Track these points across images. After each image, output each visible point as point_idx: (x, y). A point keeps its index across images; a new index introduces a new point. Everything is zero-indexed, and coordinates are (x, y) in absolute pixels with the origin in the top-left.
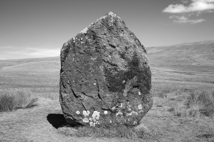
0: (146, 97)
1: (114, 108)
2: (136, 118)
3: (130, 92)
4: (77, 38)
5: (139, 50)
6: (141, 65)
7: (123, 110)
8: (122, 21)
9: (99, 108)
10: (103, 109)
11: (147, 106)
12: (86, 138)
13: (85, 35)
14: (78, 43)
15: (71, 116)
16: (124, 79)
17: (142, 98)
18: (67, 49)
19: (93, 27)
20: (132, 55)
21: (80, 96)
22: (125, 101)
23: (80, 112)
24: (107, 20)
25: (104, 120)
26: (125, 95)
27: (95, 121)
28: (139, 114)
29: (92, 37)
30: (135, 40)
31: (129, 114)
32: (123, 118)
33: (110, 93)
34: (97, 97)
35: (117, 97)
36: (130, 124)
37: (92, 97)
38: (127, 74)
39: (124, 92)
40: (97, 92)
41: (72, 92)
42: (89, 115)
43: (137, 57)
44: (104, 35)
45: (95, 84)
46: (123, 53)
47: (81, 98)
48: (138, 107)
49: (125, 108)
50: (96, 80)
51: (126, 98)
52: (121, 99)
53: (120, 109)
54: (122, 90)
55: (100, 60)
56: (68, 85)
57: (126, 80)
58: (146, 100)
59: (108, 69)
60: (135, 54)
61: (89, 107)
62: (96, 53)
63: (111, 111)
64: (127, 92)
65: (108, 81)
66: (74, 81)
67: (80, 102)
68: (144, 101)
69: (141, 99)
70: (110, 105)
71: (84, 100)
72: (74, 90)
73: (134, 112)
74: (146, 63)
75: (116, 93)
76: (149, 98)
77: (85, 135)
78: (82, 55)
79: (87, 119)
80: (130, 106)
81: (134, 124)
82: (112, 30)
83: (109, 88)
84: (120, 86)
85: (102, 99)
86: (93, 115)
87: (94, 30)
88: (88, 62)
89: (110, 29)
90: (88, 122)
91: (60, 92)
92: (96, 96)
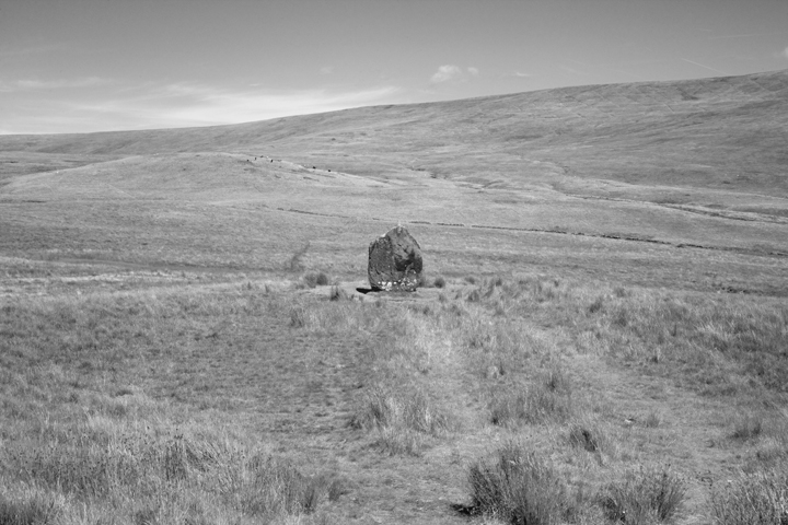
0: (419, 275)
3: (409, 272)
4: (379, 240)
6: (416, 257)
9: (391, 281)
13: (384, 238)
14: (380, 243)
17: (416, 275)
18: (373, 246)
20: (411, 250)
21: (380, 274)
23: (381, 284)
25: (394, 287)
26: (406, 273)
27: (389, 288)
29: (388, 239)
30: (413, 241)
31: (409, 285)
32: (405, 287)
33: (398, 272)
34: (390, 274)
36: (409, 290)
37: (387, 274)
38: (408, 261)
40: (390, 271)
41: (375, 271)
43: (414, 251)
44: (395, 239)
45: (389, 267)
46: (405, 249)
49: (406, 281)
50: (390, 264)
52: (404, 276)
53: (403, 282)
54: (404, 270)
55: (392, 253)
56: (373, 267)
57: (407, 265)
59: (397, 258)
61: (386, 280)
62: (390, 249)
63: (398, 282)
65: (397, 265)
67: (380, 277)
70: (398, 279)
71: (383, 276)
74: (419, 255)
75: (401, 272)
78: (382, 250)
79: (385, 287)
80: (409, 280)
83: (397, 269)
85: (393, 275)
86: (388, 285)
87: (389, 235)
88: (385, 254)
89: (398, 235)
91: (369, 272)
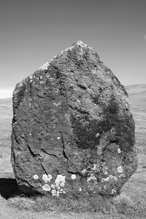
0: (128, 156)
1: (84, 171)
2: (115, 185)
3: (106, 149)
4: (34, 77)
5: (118, 92)
6: (121, 113)
7: (97, 174)
8: (94, 53)
9: (65, 171)
10: (69, 172)
11: (130, 168)
12: (47, 213)
13: (46, 73)
14: (36, 84)
15: (26, 182)
16: (98, 131)
17: (122, 157)
18: (21, 91)
19: (56, 62)
20: (108, 99)
21: (39, 155)
22: (99, 161)
23: (39, 177)
24: (75, 51)
25: (71, 187)
26: (100, 152)
27: (59, 188)
28: (119, 179)
29: (55, 74)
30: (113, 79)
31: (105, 180)
32: (96, 185)
33: (79, 151)
34: (62, 156)
35: (88, 156)
36: (107, 193)
37: (55, 156)
38: (102, 124)
39: (97, 149)
40: (61, 149)
41: (28, 149)
42: (51, 180)
43: (115, 101)
44: (71, 73)
45: (59, 138)
46: (96, 96)
47: (41, 158)
48: (117, 170)
49: (99, 171)
50: (60, 132)
51: (101, 158)
52: (94, 159)
53: (92, 173)
54: (95, 146)
55: (65, 106)
56: (22, 139)
57: (101, 133)
58: (129, 160)
59: (77, 118)
60: (113, 98)
61: (51, 169)
62: (61, 96)
63: (80, 175)
64: (102, 149)
65: (77, 133)
66: (31, 134)
67: (39, 162)
68: (125, 161)
69: (122, 159)
70: (79, 167)
71: (45, 160)
72: (30, 146)
73: (111, 176)
74: (127, 110)
75: (87, 150)
76: (132, 157)
77: (45, 209)
78: (42, 99)
79: (49, 186)
80: (106, 168)
81: (112, 193)
82: (82, 66)
83: (77, 143)
84: (92, 140)
85: (69, 158)
86: (57, 181)
87: (57, 65)
88: (49, 108)
90: (49, 190)
91: (12, 149)
92: (60, 155)
